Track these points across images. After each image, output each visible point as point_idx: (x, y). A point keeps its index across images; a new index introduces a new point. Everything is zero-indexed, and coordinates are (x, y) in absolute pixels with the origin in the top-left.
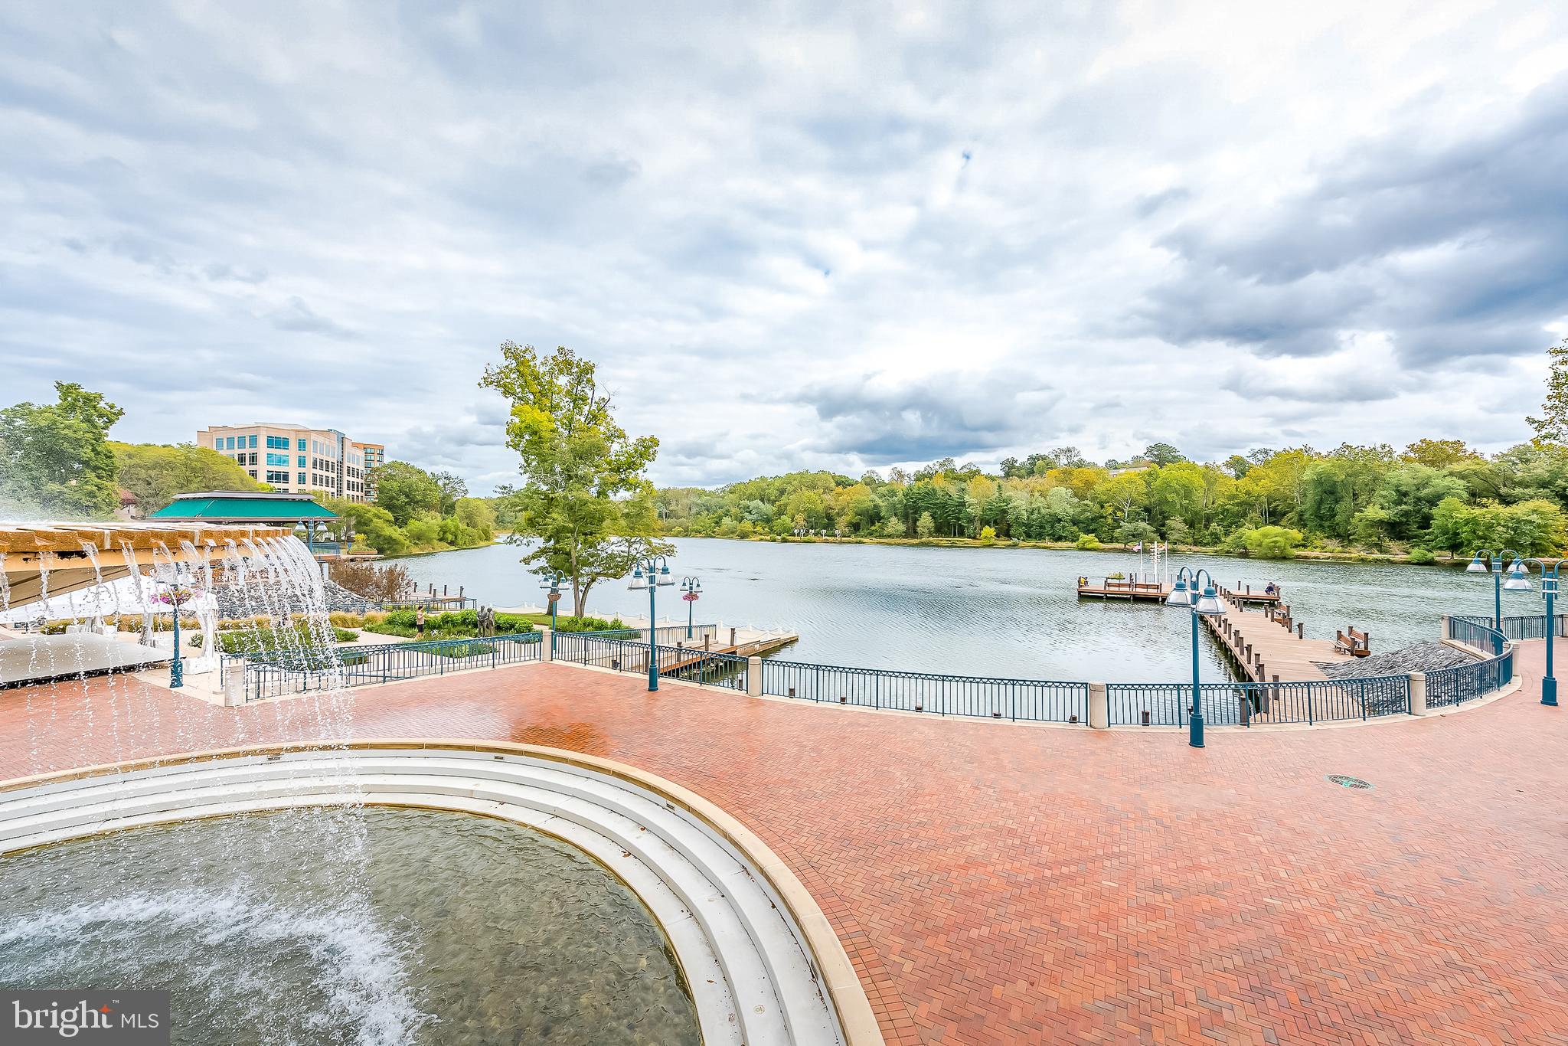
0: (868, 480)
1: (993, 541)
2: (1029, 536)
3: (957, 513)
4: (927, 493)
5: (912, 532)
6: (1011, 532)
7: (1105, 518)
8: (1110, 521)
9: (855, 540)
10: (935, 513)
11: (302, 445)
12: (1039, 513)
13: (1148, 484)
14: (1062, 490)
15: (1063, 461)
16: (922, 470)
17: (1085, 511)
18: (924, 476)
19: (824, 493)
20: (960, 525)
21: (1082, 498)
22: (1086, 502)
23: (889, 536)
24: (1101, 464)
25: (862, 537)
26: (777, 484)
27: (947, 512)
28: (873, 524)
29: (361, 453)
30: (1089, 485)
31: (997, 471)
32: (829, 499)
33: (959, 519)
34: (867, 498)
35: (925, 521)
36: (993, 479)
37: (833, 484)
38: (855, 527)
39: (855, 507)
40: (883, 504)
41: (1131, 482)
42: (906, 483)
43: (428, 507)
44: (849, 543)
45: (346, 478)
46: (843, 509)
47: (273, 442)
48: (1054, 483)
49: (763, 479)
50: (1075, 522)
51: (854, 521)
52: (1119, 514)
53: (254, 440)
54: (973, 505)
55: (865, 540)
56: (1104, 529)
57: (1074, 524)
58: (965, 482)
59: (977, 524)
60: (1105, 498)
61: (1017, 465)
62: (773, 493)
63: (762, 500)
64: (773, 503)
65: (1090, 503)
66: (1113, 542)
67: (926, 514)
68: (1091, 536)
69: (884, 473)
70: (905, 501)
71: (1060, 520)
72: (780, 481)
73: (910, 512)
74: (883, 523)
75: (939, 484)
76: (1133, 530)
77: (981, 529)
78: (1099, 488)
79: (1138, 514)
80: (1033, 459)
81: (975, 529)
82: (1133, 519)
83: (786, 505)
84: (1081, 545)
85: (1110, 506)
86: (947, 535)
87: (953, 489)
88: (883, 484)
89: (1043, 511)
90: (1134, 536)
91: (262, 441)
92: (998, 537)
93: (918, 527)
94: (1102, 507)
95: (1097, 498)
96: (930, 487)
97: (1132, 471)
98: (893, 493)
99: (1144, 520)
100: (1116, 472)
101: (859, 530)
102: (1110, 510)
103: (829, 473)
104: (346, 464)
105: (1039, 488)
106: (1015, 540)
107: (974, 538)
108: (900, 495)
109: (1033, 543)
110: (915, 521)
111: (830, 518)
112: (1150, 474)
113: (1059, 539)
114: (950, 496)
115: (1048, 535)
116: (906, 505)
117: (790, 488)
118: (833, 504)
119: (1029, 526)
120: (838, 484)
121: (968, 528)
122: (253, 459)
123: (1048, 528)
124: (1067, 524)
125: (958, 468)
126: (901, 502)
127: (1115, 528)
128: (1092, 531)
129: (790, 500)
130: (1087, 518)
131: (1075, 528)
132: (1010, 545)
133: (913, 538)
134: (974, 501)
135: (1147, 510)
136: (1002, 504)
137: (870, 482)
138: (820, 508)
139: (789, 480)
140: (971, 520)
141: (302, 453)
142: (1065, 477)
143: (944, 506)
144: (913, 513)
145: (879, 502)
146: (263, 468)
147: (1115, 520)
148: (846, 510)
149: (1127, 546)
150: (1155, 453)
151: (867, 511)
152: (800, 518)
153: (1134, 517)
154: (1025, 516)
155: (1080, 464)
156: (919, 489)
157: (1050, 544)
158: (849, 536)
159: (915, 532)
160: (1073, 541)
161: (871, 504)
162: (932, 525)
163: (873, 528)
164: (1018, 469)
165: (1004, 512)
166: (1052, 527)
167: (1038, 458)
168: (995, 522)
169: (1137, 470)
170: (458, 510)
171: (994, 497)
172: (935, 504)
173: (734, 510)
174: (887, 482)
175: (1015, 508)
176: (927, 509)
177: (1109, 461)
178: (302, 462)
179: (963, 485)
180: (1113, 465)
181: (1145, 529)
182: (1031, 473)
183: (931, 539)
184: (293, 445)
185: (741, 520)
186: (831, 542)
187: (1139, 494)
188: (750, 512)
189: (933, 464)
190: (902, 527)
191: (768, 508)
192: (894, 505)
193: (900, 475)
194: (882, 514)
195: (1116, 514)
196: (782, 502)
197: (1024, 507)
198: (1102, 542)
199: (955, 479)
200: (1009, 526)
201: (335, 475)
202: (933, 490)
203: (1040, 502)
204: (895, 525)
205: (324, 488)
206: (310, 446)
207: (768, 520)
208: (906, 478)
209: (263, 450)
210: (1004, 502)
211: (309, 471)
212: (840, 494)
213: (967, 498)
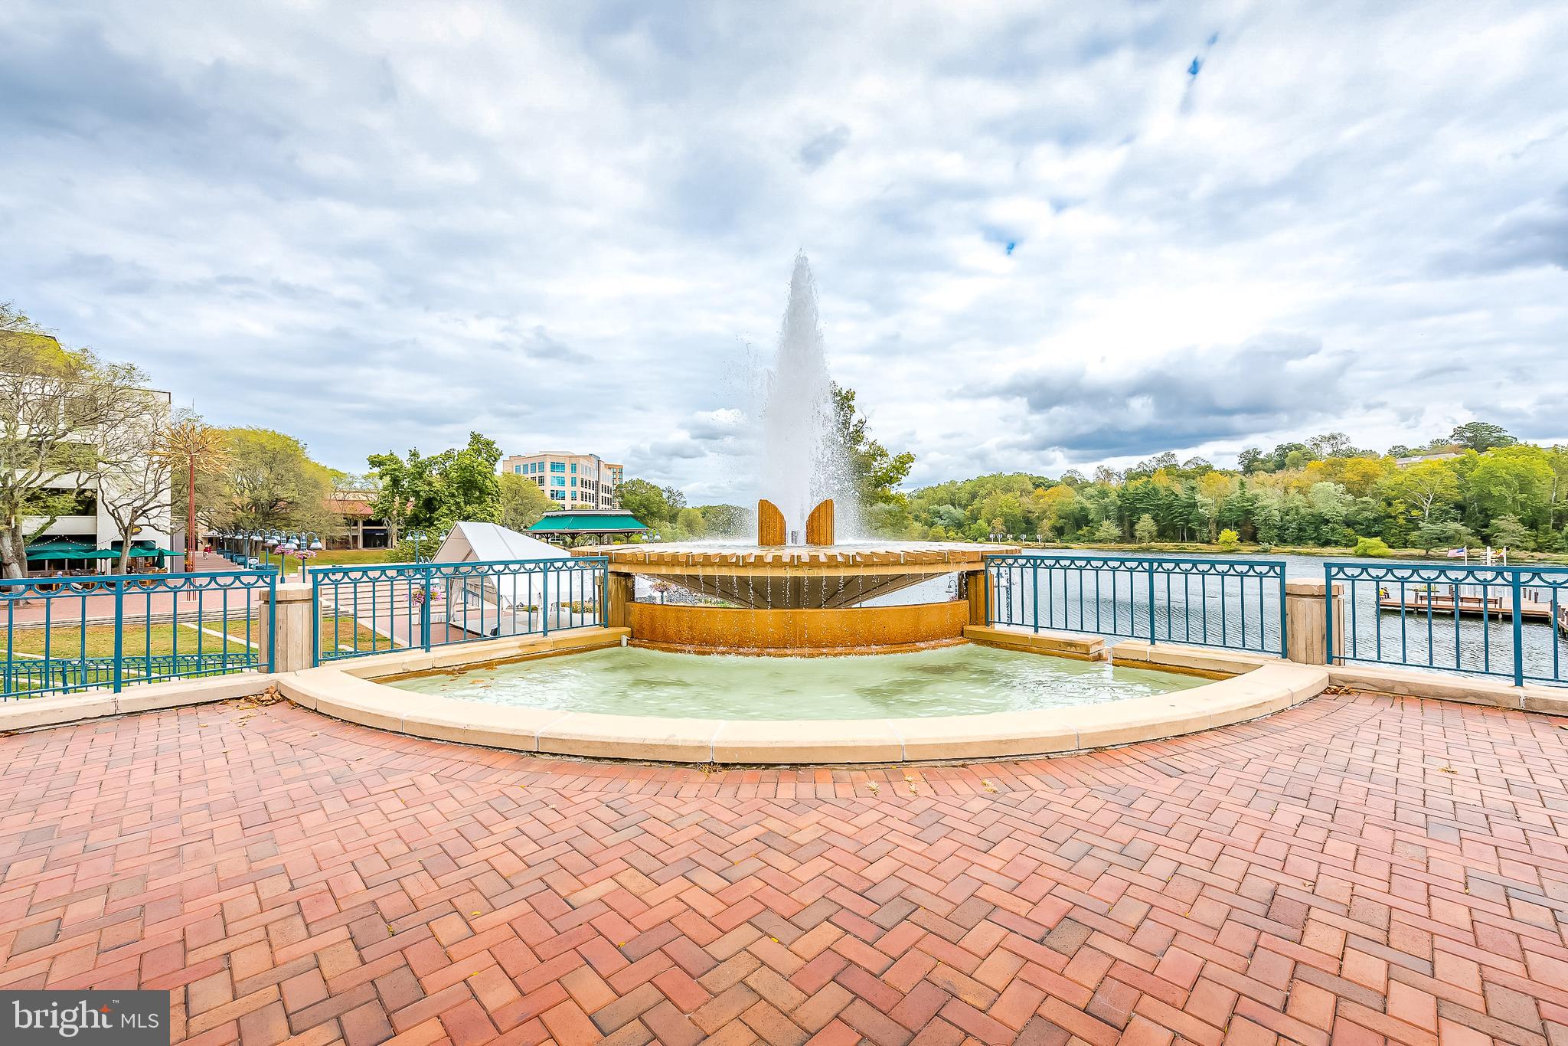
0: (1069, 480)
1: (1234, 546)
2: (1283, 541)
3: (1186, 515)
4: (1146, 493)
5: (1129, 536)
6: (1259, 536)
7: (1395, 517)
8: (1401, 521)
9: (1060, 545)
10: (1157, 515)
11: (574, 468)
12: (1297, 514)
13: (1461, 475)
14: (1329, 486)
15: (1327, 449)
16: (1134, 466)
17: (1364, 509)
18: (1139, 475)
19: (1021, 496)
20: (1190, 529)
21: (1360, 494)
22: (1364, 499)
23: (1100, 541)
24: (1383, 452)
25: (1067, 542)
26: (968, 487)
27: (1172, 514)
28: (1079, 527)
29: (610, 473)
30: (1367, 478)
31: (1233, 464)
32: (1027, 502)
33: (1188, 521)
34: (1073, 500)
35: (1146, 524)
36: (1232, 474)
37: (1030, 487)
38: (1059, 532)
39: (1059, 510)
40: (1092, 506)
41: (1433, 473)
42: (1114, 483)
43: (662, 518)
44: (1054, 548)
45: (601, 494)
46: (1045, 512)
47: (555, 466)
48: (1318, 477)
49: (953, 483)
50: (1348, 524)
51: (1058, 525)
52: (1415, 513)
53: (542, 466)
54: (1206, 505)
55: (1072, 546)
56: (1393, 531)
57: (1348, 526)
58: (1194, 479)
59: (1213, 527)
60: (1394, 493)
61: (1261, 456)
62: (964, 496)
63: (953, 504)
64: (965, 507)
65: (1371, 500)
66: (1407, 547)
67: (1146, 517)
68: (1377, 540)
69: (1088, 471)
70: (1119, 503)
71: (1327, 522)
72: (972, 484)
73: (1127, 514)
74: (1092, 527)
75: (1161, 482)
76: (1438, 532)
77: (1218, 533)
78: (1385, 482)
79: (1447, 512)
80: (1283, 450)
81: (1210, 532)
82: (1437, 519)
83: (979, 510)
84: (1360, 552)
85: (1401, 503)
86: (1173, 539)
87: (1179, 488)
88: (1086, 485)
89: (1303, 511)
90: (1440, 540)
91: (548, 466)
92: (1242, 541)
93: (1135, 530)
94: (1390, 505)
95: (1381, 494)
96: (1150, 486)
97: (1432, 458)
98: (1104, 494)
99: (1455, 520)
100: (1406, 461)
101: (1063, 534)
102: (1402, 508)
103: (1026, 475)
104: (601, 483)
105: (1296, 483)
106: (1266, 545)
107: (1209, 542)
108: (1113, 496)
109: (1290, 548)
110: (1132, 524)
111: (1028, 521)
112: (1463, 462)
113: (1327, 543)
114: (1177, 496)
115: (1311, 539)
116: (1120, 507)
117: (982, 492)
118: (1032, 507)
119: (1282, 528)
120: (1037, 486)
121: (1200, 531)
122: (542, 481)
123: (1310, 531)
124: (1337, 526)
125: (1181, 465)
126: (1114, 503)
127: (1409, 530)
128: (1376, 535)
129: (985, 505)
130: (1367, 519)
131: (1350, 531)
132: (1258, 551)
133: (1129, 542)
134: (1209, 501)
135: (1459, 506)
136: (1245, 504)
137: (1071, 481)
138: (1018, 512)
139: (981, 482)
140: (1203, 523)
141: (574, 475)
142: (1331, 471)
143: (1170, 507)
144: (1130, 516)
145: (1088, 504)
146: (548, 487)
147: (1409, 521)
148: (1048, 513)
149: (1430, 553)
150: (1468, 435)
151: (1073, 513)
152: (998, 523)
153: (1443, 516)
154: (1277, 517)
155: (1350, 454)
156: (1137, 489)
157: (1314, 550)
158: (1053, 542)
159: (1133, 536)
160: (1347, 546)
161: (1078, 506)
162: (1155, 528)
163: (1080, 532)
164: (1263, 461)
165: (1249, 512)
166: (1316, 529)
167: (1291, 447)
168: (1236, 524)
169: (1442, 458)
170: (680, 519)
171: (1234, 496)
172: (1157, 505)
173: (923, 516)
174: (1092, 482)
175: (1264, 508)
176: (1146, 510)
177: (1394, 448)
178: (574, 483)
179: (1193, 483)
180: (1400, 452)
181: (1457, 531)
182: (1281, 466)
183: (1153, 544)
184: (568, 468)
185: (932, 525)
186: (1033, 548)
187: (1446, 488)
188: (940, 517)
189: (1147, 460)
190: (1116, 532)
191: (959, 513)
192: (1106, 507)
193: (1108, 474)
194: (1090, 517)
195: (1410, 512)
196: (975, 507)
197: (1276, 506)
198: (1390, 547)
199: (1182, 476)
200: (1256, 529)
201: (594, 492)
202: (1154, 489)
203: (1298, 500)
204: (1109, 528)
205: (588, 503)
206: (579, 469)
207: (959, 525)
208: (1115, 477)
209: (548, 475)
210: (1248, 501)
211: (579, 489)
212: (1042, 497)
213: (1198, 497)
